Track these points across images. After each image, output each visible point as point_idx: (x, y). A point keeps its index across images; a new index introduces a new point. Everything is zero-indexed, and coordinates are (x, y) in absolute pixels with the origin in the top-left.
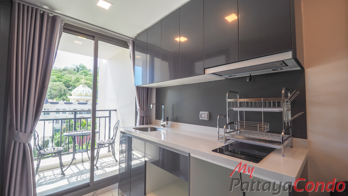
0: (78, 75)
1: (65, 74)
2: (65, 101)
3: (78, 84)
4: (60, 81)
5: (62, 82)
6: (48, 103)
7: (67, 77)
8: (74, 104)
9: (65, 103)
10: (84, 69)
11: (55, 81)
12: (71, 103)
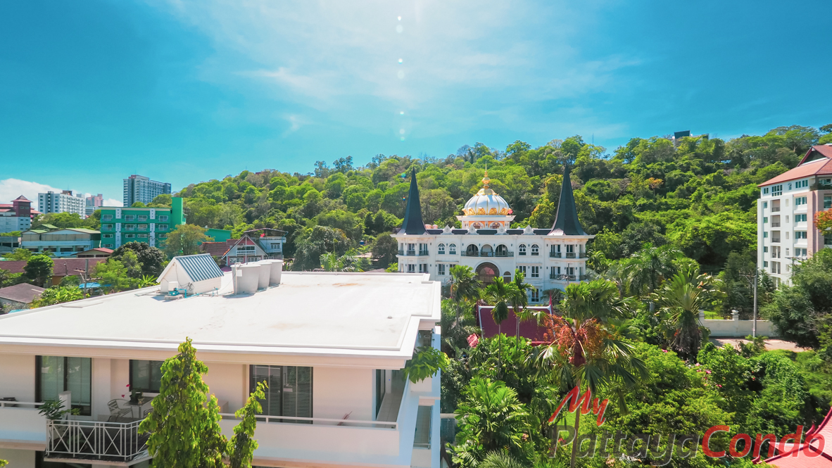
0: (473, 169)
1: (450, 170)
2: (453, 228)
3: (474, 188)
4: (443, 186)
5: (446, 188)
6: (425, 233)
7: (454, 175)
8: (469, 234)
9: (453, 232)
10: (484, 155)
11: (434, 187)
12: (465, 232)
